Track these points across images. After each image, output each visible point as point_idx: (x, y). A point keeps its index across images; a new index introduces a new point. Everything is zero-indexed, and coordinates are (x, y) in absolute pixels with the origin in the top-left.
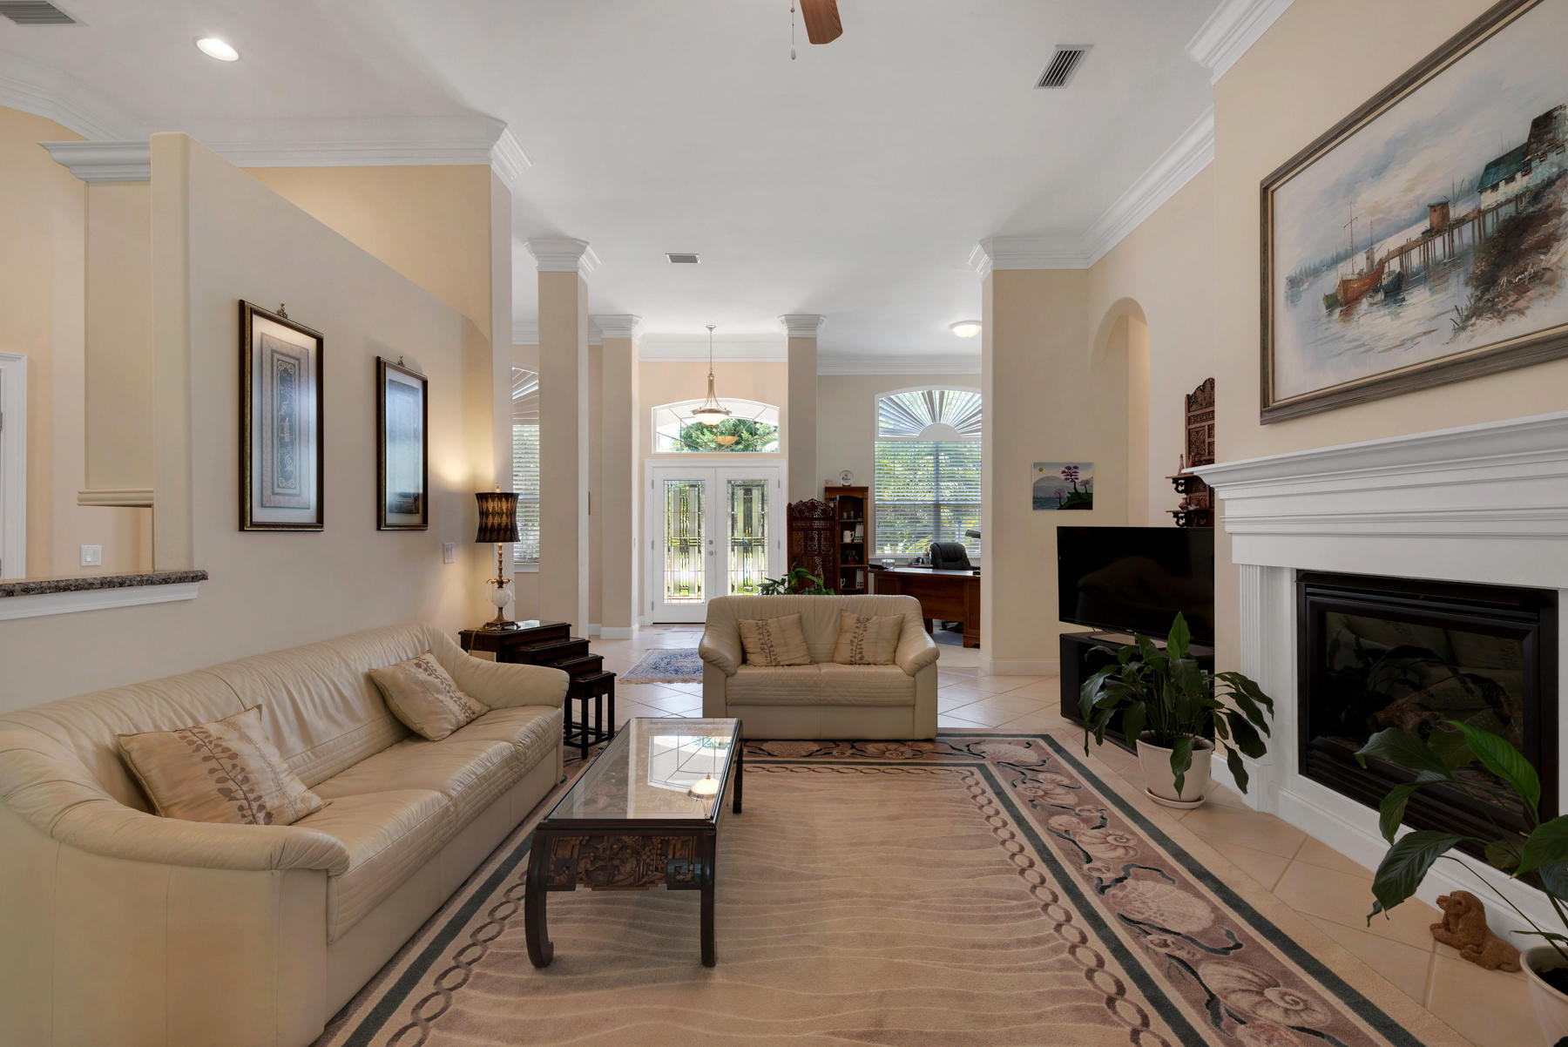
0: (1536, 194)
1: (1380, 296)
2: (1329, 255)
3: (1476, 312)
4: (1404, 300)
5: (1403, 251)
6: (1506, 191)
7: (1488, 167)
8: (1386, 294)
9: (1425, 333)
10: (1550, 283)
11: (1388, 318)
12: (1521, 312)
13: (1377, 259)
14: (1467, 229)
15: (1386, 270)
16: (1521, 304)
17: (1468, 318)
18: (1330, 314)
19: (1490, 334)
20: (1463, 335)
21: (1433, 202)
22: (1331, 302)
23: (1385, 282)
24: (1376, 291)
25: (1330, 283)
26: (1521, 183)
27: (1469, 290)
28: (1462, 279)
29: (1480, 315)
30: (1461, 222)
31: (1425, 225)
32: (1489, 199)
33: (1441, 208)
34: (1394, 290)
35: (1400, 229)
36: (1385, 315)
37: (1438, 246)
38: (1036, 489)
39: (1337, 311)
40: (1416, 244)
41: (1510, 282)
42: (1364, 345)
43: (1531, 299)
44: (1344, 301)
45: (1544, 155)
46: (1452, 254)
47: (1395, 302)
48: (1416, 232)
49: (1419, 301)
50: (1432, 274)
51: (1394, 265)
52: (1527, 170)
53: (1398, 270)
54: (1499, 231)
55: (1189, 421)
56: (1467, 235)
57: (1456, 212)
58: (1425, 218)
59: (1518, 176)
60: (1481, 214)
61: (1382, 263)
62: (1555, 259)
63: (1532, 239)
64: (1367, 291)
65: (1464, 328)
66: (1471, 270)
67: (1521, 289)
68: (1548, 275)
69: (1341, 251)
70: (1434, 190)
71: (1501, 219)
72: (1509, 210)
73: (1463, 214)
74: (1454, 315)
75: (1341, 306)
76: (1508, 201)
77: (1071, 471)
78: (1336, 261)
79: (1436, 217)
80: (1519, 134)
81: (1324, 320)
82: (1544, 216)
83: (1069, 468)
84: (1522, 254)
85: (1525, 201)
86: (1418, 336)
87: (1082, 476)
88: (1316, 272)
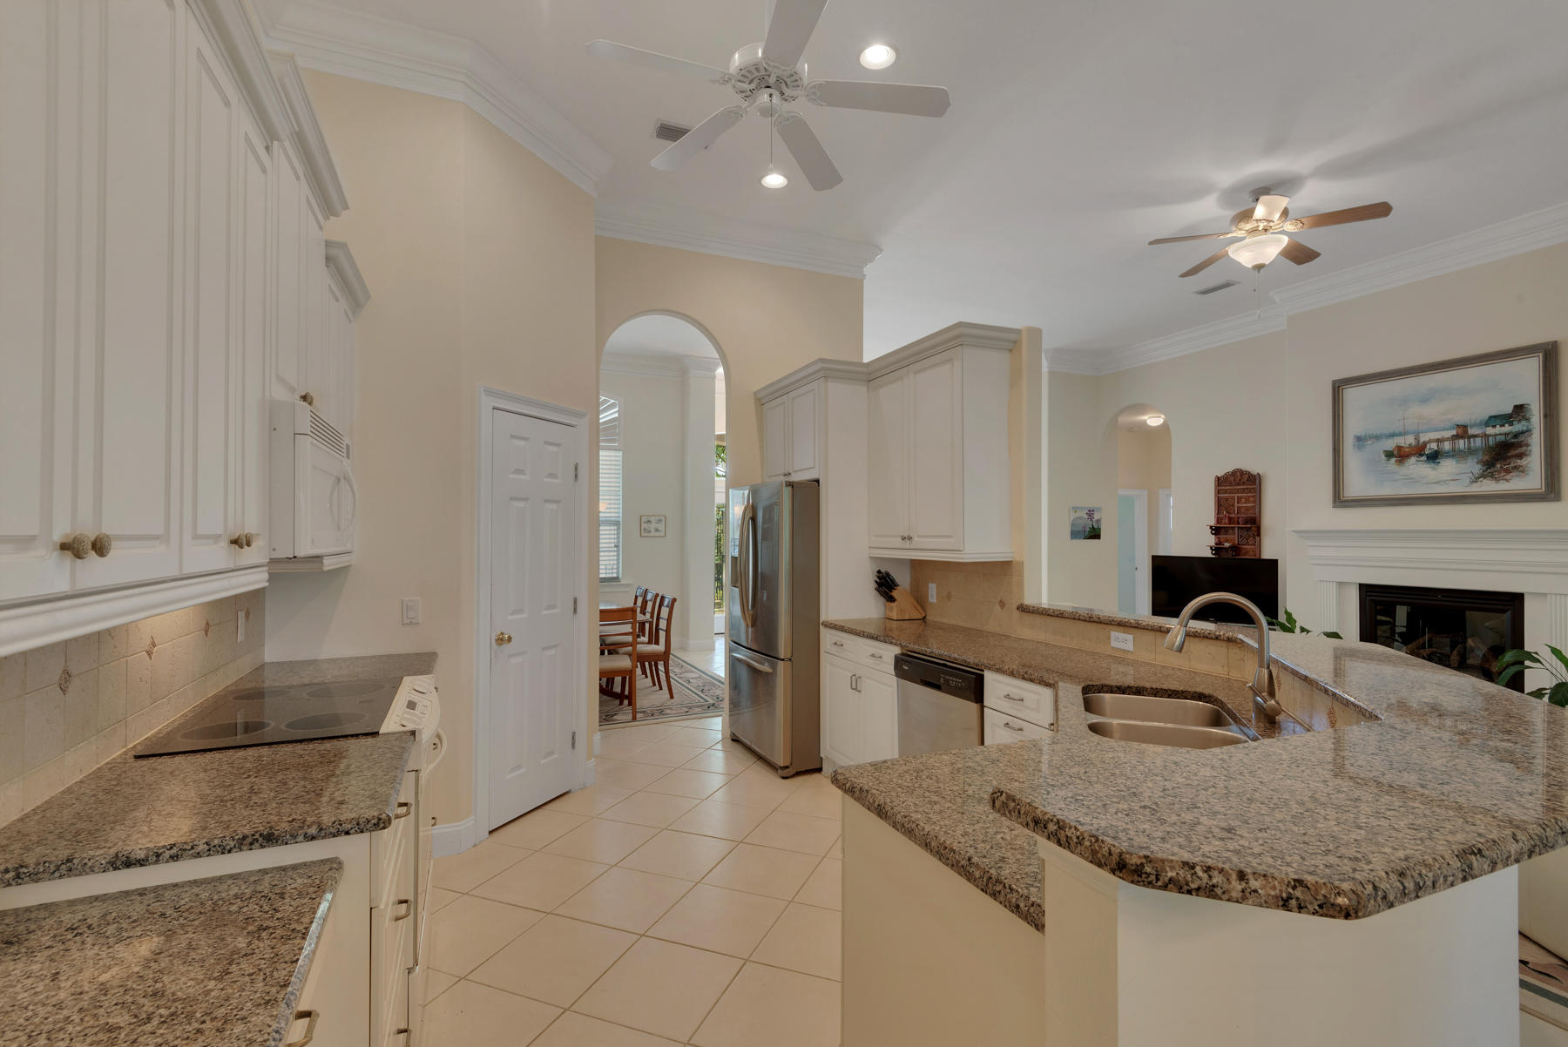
0: (1516, 435)
1: (1424, 458)
2: (1387, 432)
3: (1483, 476)
5: (1438, 441)
6: (1498, 430)
7: (1491, 417)
8: (1428, 458)
9: (1452, 480)
10: (1522, 472)
11: (1429, 469)
12: (1507, 481)
13: (1422, 441)
14: (1478, 441)
15: (1428, 447)
16: (1507, 477)
17: (1478, 478)
18: (1388, 460)
20: (1475, 484)
21: (1459, 423)
22: (1389, 455)
23: (1427, 452)
24: (1421, 455)
25: (1390, 444)
26: (1507, 428)
27: (1479, 466)
28: (1475, 460)
29: (1485, 478)
30: (1475, 436)
31: (1454, 432)
32: (1490, 431)
33: (1465, 427)
34: (1434, 457)
35: (1437, 430)
37: (1461, 444)
38: (1073, 525)
39: (1393, 460)
40: (1448, 439)
41: (1502, 467)
43: (1513, 476)
44: (1400, 455)
45: (1520, 421)
46: (1469, 448)
48: (1449, 434)
50: (1455, 454)
51: (1434, 446)
52: (1511, 424)
53: (1436, 448)
54: (1497, 445)
55: (1218, 492)
56: (1478, 442)
57: (1471, 431)
58: (1453, 429)
59: (1507, 425)
60: (1486, 436)
61: (1425, 444)
62: (1524, 463)
63: (1513, 452)
64: (1415, 454)
65: (1476, 482)
66: (1481, 458)
67: (1508, 471)
68: (1521, 469)
69: (1397, 431)
70: (1461, 418)
71: (1497, 441)
72: (1503, 438)
73: (1476, 433)
74: (1471, 475)
75: (1396, 457)
76: (1501, 434)
77: (1091, 513)
78: (1392, 435)
79: (1460, 430)
80: (1509, 410)
81: (1384, 462)
82: (1520, 445)
83: (1090, 511)
84: (1509, 457)
85: (1510, 436)
87: (1096, 517)
88: (1378, 438)
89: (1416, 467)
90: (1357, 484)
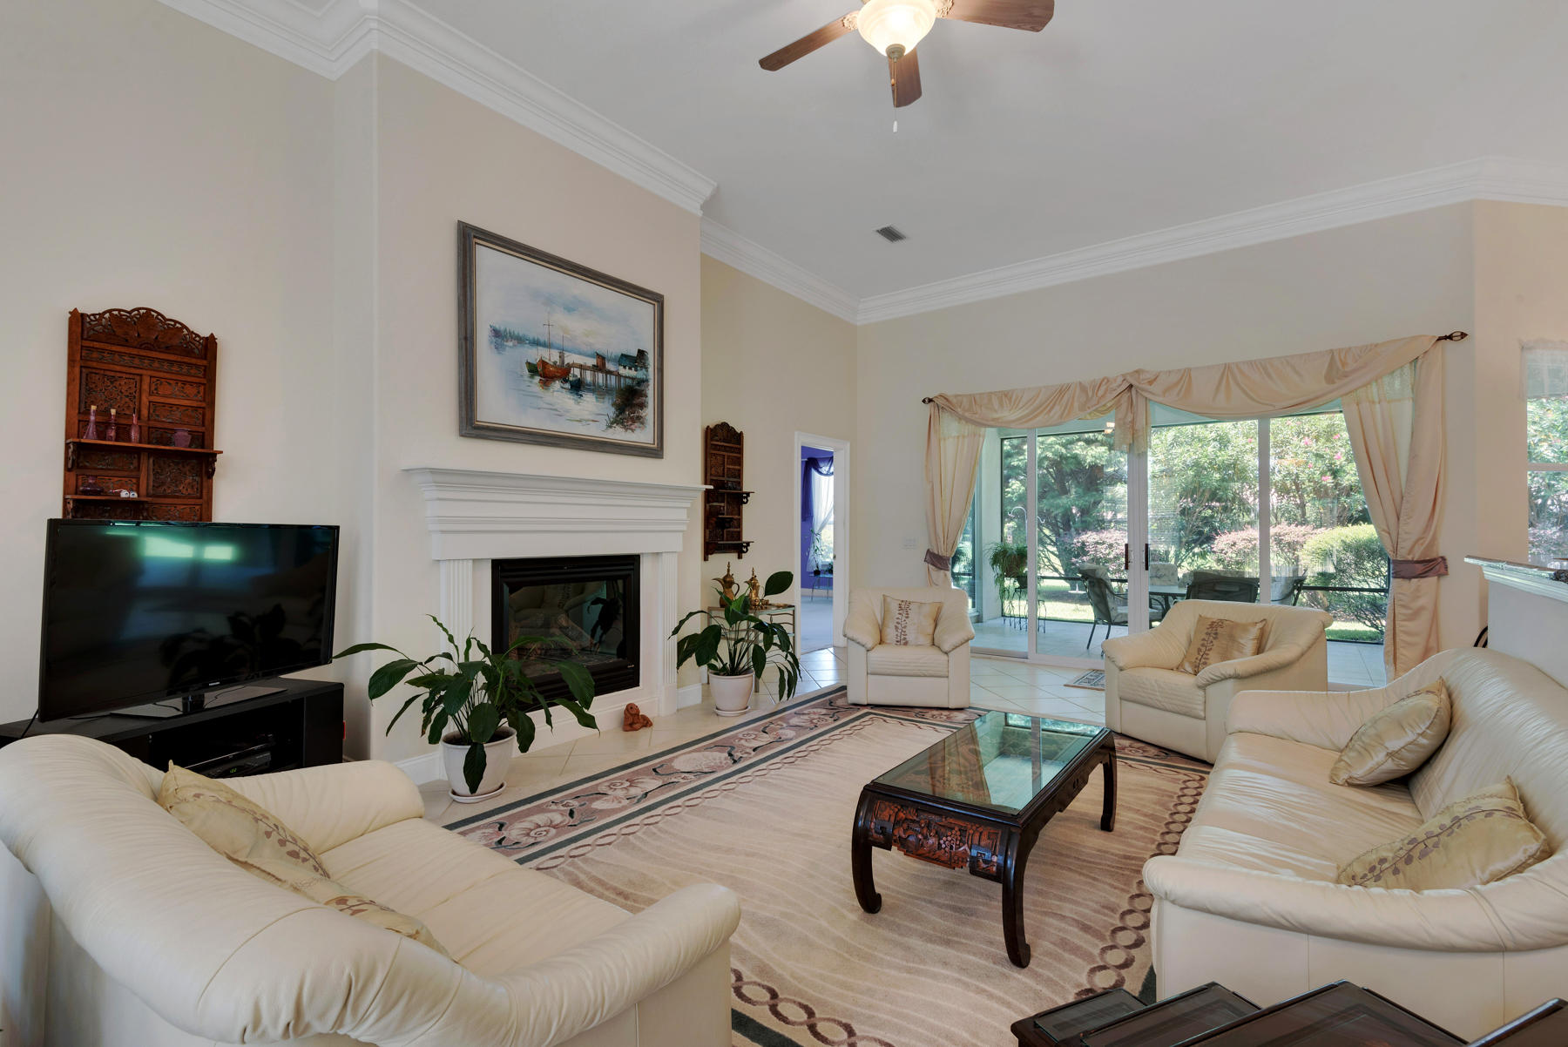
0: (638, 383)
1: (568, 386)
2: (529, 336)
3: (616, 421)
4: (581, 396)
5: (581, 367)
6: (627, 372)
7: (622, 355)
8: (571, 386)
10: (643, 424)
11: (572, 402)
13: (565, 362)
15: (572, 372)
16: (633, 427)
17: (612, 423)
18: (532, 377)
19: (619, 435)
20: (611, 430)
21: (597, 353)
22: (533, 370)
23: (571, 379)
26: (634, 373)
27: (613, 409)
29: (617, 424)
30: (609, 373)
31: (594, 362)
32: (621, 370)
33: (602, 359)
34: (577, 387)
36: (569, 399)
37: (600, 378)
39: (537, 379)
40: (587, 368)
41: (629, 415)
42: (556, 410)
43: (636, 427)
44: (545, 374)
45: (641, 368)
46: (606, 385)
47: (577, 394)
49: (589, 399)
50: (595, 389)
51: (577, 372)
52: (635, 369)
53: (579, 376)
54: (625, 389)
56: (613, 380)
57: (608, 366)
59: (632, 369)
60: (618, 376)
61: (570, 367)
63: (636, 401)
64: (560, 377)
65: (612, 427)
67: (632, 421)
68: (642, 420)
69: (540, 339)
71: (626, 383)
72: (628, 381)
73: (610, 369)
75: (541, 375)
76: (629, 377)
78: (536, 343)
79: (598, 361)
80: (635, 352)
82: (641, 394)
84: (634, 405)
85: (634, 382)
86: (588, 420)
88: (520, 340)
89: (558, 394)
90: (494, 407)
